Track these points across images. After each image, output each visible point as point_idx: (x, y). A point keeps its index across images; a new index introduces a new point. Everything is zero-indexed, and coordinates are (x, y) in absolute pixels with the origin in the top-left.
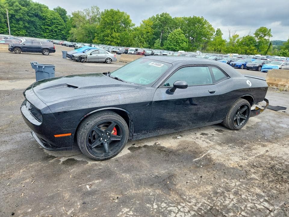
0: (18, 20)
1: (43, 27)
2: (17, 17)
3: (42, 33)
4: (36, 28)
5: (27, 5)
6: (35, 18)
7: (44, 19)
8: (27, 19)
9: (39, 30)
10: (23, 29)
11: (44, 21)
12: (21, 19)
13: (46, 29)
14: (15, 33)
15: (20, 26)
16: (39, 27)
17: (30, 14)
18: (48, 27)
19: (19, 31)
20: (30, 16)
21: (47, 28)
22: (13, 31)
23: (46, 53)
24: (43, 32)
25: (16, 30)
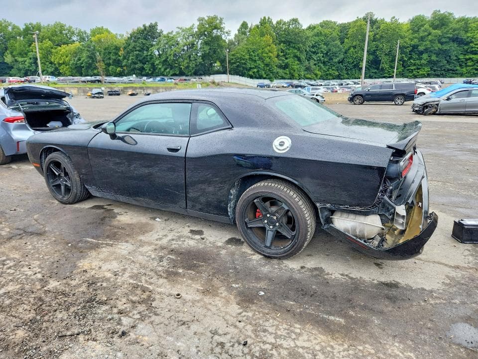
0: (421, 53)
1: (461, 57)
2: (421, 48)
3: (458, 68)
4: (448, 62)
5: (443, 25)
6: (451, 44)
7: (467, 44)
8: (437, 48)
9: (453, 63)
10: (426, 65)
11: (466, 47)
12: (426, 50)
13: (467, 60)
14: (411, 74)
15: (423, 61)
16: (455, 58)
17: (444, 40)
18: (472, 56)
19: (418, 71)
20: (442, 43)
21: (470, 59)
22: (410, 72)
23: (399, 102)
24: (461, 65)
25: (415, 69)
